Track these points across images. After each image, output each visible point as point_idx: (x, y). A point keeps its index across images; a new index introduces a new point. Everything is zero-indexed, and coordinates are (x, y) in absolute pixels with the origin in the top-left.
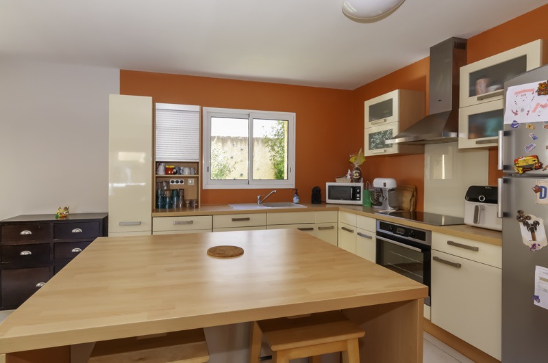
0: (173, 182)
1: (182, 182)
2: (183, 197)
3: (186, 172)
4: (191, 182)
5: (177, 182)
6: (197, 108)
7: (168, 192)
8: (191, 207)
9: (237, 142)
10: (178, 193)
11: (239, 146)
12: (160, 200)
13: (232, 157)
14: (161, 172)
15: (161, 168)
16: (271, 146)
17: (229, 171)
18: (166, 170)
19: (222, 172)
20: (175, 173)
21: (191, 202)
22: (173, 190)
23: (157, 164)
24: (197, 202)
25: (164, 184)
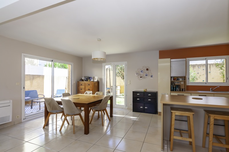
0: (176, 83)
1: (179, 83)
2: (180, 87)
3: (181, 80)
4: (182, 83)
5: (177, 83)
6: (185, 59)
7: (174, 86)
8: (182, 91)
9: (201, 66)
10: (178, 86)
11: (202, 68)
12: (172, 88)
13: (198, 73)
14: (172, 80)
15: (172, 78)
16: (220, 67)
17: (197, 79)
18: (174, 79)
19: (193, 79)
20: (177, 80)
21: (183, 90)
22: (176, 85)
23: (171, 77)
24: (185, 89)
25: (173, 83)
